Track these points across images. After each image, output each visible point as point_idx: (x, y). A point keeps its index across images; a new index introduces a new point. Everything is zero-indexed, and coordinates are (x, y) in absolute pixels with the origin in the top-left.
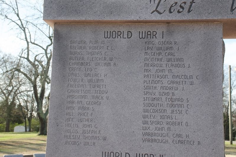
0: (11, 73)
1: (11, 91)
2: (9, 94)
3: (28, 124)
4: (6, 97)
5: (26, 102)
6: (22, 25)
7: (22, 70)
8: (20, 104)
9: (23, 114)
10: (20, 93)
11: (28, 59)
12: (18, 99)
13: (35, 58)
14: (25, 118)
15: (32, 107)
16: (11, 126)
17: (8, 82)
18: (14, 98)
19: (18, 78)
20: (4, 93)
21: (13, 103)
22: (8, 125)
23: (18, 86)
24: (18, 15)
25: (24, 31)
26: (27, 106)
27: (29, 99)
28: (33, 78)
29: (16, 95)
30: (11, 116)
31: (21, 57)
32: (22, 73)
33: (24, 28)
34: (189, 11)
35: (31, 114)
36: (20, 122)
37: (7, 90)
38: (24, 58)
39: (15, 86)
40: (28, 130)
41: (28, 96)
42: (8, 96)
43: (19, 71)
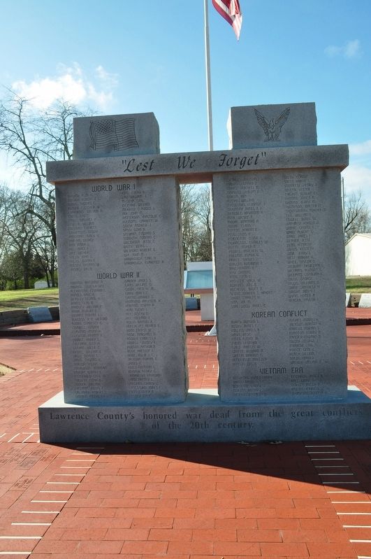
0: (23, 216)
1: (25, 238)
2: (23, 243)
3: (50, 278)
4: (19, 246)
5: (45, 250)
6: (30, 154)
7: (35, 211)
8: (38, 253)
9: (44, 266)
10: (36, 240)
11: (41, 196)
12: (35, 248)
13: (50, 196)
14: (46, 271)
15: (53, 256)
16: (30, 281)
17: (20, 228)
18: (29, 247)
19: (32, 221)
20: (16, 242)
21: (29, 254)
22: (26, 280)
23: (33, 231)
24: (24, 142)
25: (34, 161)
26: (46, 256)
27: (49, 247)
28: (49, 220)
29: (32, 243)
30: (28, 270)
31: (32, 195)
32: (36, 215)
33: (33, 158)
34: (150, 169)
35: (52, 265)
36: (41, 277)
37: (20, 237)
38: (36, 195)
39: (30, 232)
40: (51, 285)
41: (46, 243)
42: (23, 244)
43: (32, 212)
